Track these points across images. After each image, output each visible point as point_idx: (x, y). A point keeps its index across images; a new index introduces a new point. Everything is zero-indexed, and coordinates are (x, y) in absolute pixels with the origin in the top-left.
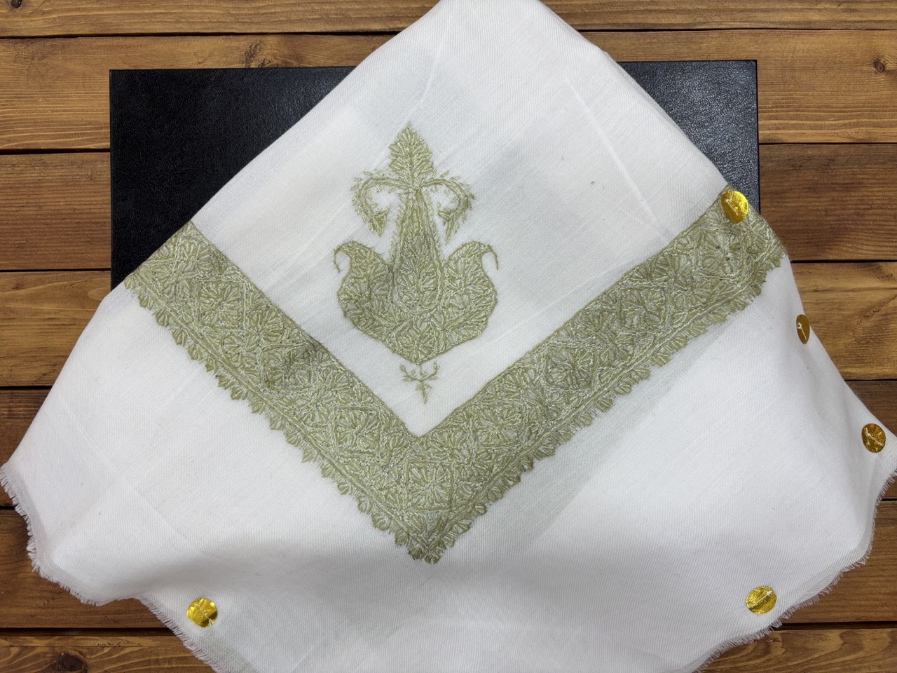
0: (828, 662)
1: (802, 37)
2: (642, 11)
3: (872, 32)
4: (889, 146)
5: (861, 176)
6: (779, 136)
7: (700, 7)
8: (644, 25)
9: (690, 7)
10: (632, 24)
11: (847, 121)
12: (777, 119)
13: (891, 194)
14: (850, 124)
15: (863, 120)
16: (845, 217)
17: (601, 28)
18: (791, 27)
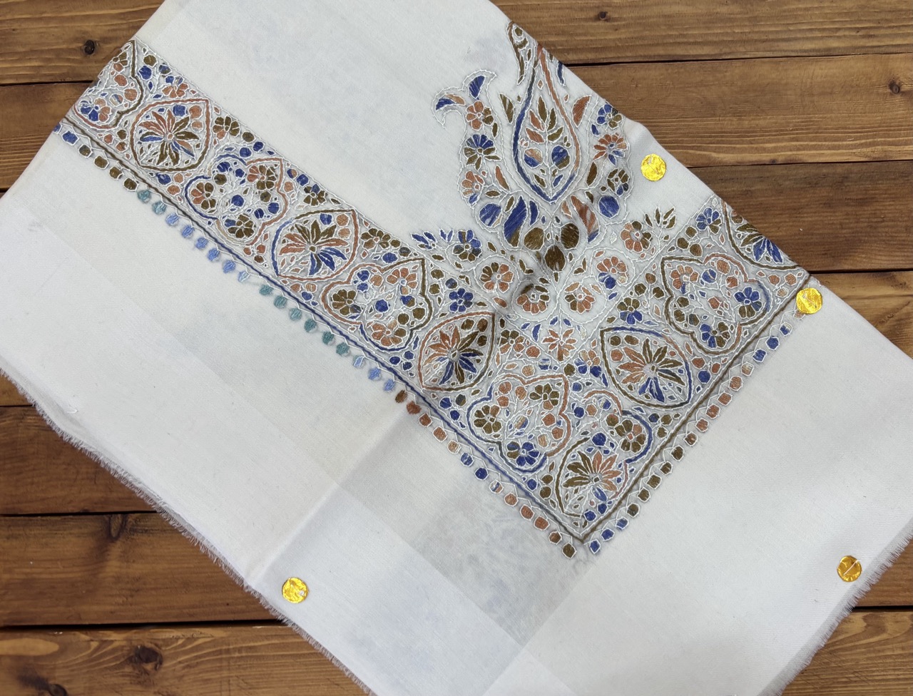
0: (853, 644)
1: (820, 63)
2: (671, 43)
3: (888, 55)
4: (900, 163)
5: (874, 192)
6: (800, 157)
7: (725, 39)
8: (674, 56)
9: (715, 39)
10: (662, 56)
11: (863, 141)
12: (798, 141)
13: (902, 207)
14: (866, 144)
15: (879, 140)
16: (858, 229)
17: (634, 60)
18: (811, 54)
